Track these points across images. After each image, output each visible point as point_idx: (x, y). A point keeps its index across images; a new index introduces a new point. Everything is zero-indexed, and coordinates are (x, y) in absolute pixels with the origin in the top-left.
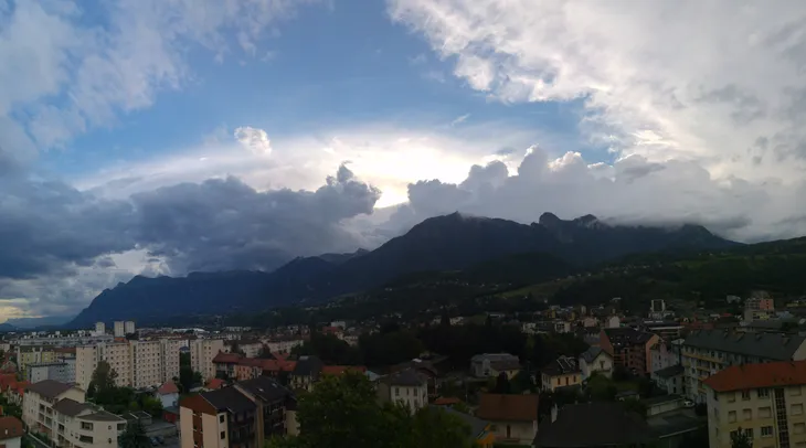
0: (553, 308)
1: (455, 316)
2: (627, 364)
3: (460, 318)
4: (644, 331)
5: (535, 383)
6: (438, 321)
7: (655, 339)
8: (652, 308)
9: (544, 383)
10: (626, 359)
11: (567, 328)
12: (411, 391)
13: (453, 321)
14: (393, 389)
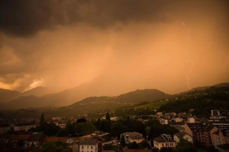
0: (159, 113)
1: (113, 116)
2: (200, 140)
3: (115, 117)
4: (209, 125)
5: (150, 145)
6: (105, 118)
7: (215, 129)
8: (212, 114)
9: (155, 145)
10: (200, 138)
11: (166, 122)
12: (90, 147)
13: (112, 119)
14: (81, 147)
